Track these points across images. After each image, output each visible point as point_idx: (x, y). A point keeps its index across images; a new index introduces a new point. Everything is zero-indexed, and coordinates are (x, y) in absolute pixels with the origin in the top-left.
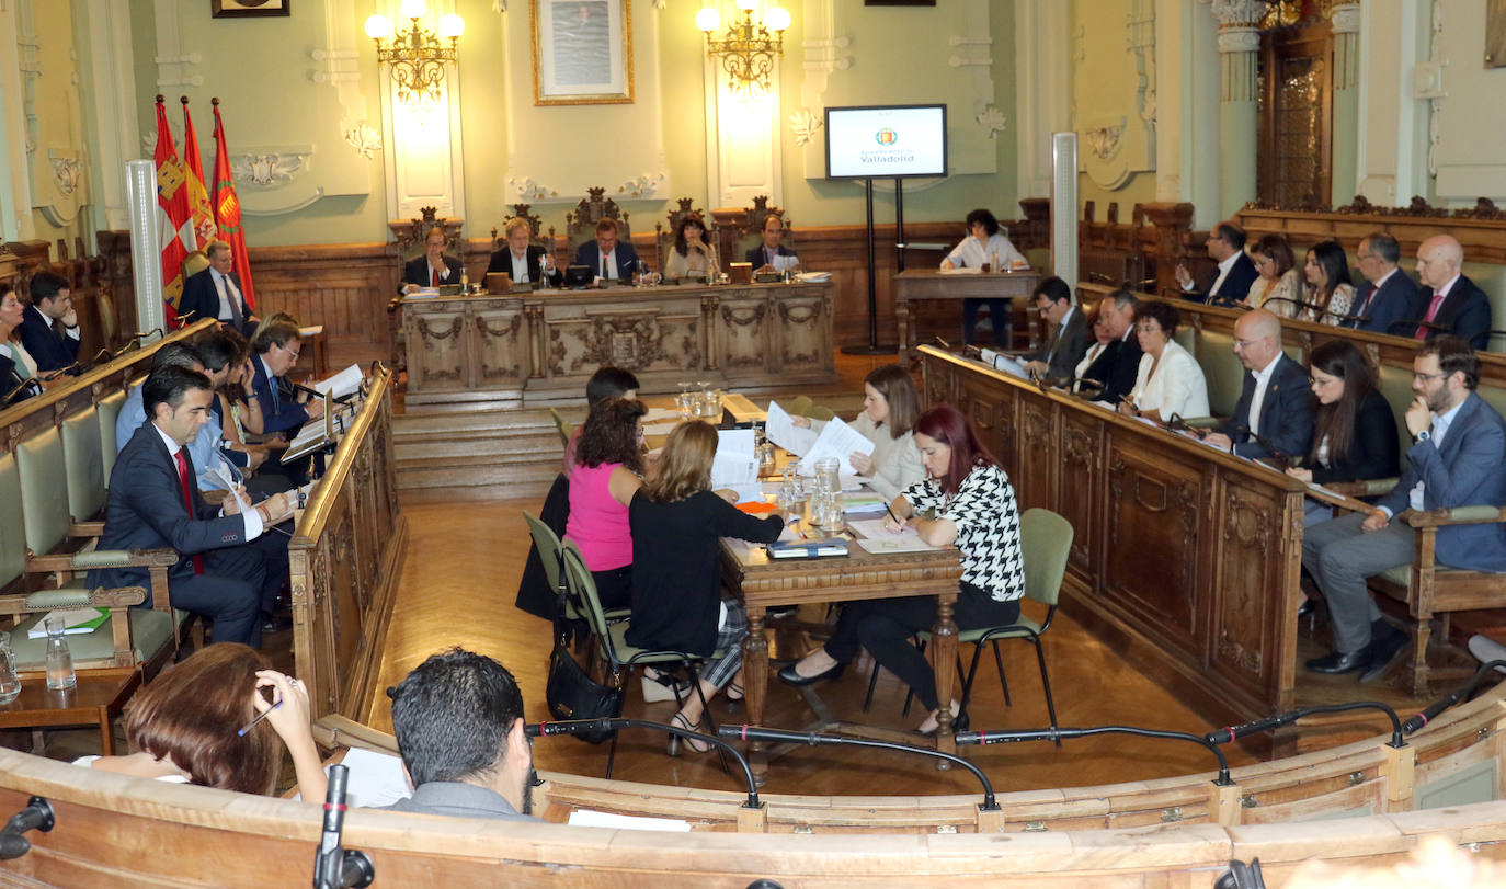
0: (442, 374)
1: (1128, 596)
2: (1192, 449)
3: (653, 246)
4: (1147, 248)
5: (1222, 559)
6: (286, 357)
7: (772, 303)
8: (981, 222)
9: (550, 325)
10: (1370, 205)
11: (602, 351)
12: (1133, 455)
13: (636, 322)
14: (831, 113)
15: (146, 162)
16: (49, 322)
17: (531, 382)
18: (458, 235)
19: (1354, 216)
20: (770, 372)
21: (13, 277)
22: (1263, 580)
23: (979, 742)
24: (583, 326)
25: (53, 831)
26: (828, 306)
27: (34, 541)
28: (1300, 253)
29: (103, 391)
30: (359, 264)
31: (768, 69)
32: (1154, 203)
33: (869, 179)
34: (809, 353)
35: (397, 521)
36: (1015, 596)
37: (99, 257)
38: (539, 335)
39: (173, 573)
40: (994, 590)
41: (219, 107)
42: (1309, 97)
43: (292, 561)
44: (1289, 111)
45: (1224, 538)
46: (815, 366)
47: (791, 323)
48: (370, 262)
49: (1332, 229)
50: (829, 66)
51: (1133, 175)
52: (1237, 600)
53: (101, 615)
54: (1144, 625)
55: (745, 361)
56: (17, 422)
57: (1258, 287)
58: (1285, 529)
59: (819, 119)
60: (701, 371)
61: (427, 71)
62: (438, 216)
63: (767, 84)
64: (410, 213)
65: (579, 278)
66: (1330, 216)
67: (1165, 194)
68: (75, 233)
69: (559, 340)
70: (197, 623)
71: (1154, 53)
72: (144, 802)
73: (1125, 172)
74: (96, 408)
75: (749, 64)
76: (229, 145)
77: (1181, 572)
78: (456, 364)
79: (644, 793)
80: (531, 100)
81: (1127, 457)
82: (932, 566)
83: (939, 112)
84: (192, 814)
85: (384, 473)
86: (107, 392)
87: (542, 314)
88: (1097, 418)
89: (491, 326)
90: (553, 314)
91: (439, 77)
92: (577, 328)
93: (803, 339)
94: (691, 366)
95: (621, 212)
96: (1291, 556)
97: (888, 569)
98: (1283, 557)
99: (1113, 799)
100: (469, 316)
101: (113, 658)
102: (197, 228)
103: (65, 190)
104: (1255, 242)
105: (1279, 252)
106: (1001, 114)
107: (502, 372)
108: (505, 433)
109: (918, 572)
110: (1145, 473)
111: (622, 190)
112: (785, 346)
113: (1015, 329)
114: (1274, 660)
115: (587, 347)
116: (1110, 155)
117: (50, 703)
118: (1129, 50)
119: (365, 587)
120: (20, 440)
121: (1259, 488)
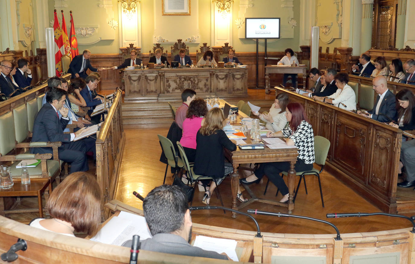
0: (135, 92)
1: (341, 162)
2: (365, 119)
3: (195, 57)
4: (338, 60)
5: (374, 153)
6: (94, 85)
7: (230, 74)
8: (290, 52)
9: (166, 78)
10: (411, 48)
11: (181, 86)
12: (344, 120)
13: (191, 78)
14: (247, 20)
15: (51, 28)
16: (23, 74)
17: (160, 94)
18: (140, 52)
19: (405, 52)
20: (229, 93)
21: (12, 60)
22: (387, 160)
23: (335, 217)
24: (176, 79)
25: (26, 251)
26: (246, 75)
27: (18, 139)
28: (388, 63)
29: (39, 93)
30: (111, 60)
31: (229, 6)
32: (341, 47)
33: (257, 39)
34: (240, 88)
35: (123, 134)
36: (312, 162)
37: (37, 56)
38: (163, 81)
39: (59, 149)
40: (305, 160)
41: (72, 13)
42: (388, 17)
43: (96, 147)
44: (382, 21)
45: (374, 146)
46: (241, 92)
47: (235, 79)
48: (114, 59)
49: (398, 55)
50: (247, 6)
51: (334, 39)
52: (378, 165)
53: (38, 161)
54: (346, 171)
55: (222, 90)
56: (13, 102)
57: (375, 72)
58: (396, 144)
59: (243, 21)
60: (209, 92)
61: (132, 4)
62: (134, 46)
63: (229, 11)
64: (126, 45)
65: (175, 65)
66: (398, 52)
67: (344, 45)
68: (30, 49)
69: (169, 83)
70: (66, 164)
71: (342, 4)
72: (61, 244)
73: (332, 38)
74: (37, 99)
75: (224, 5)
76: (74, 25)
77: (359, 156)
78: (139, 89)
79: (221, 231)
80: (161, 14)
81: (342, 121)
82: (289, 153)
83: (278, 20)
84: (79, 250)
85: (120, 120)
86: (40, 94)
87: (164, 75)
88: (332, 109)
89: (149, 78)
90: (167, 75)
91: (135, 6)
92: (174, 79)
93: (239, 84)
94: (206, 91)
95: (187, 47)
96: (397, 152)
97: (276, 153)
98: (395, 153)
99: (378, 237)
100: (143, 75)
101: (42, 175)
102: (65, 48)
103: (28, 36)
104: (375, 59)
105: (382, 62)
106: (295, 21)
107: (152, 91)
108: (154, 109)
109: (285, 154)
110: (348, 126)
111: (187, 40)
112: (233, 86)
113: (298, 83)
114: (391, 183)
115: (177, 85)
116: (327, 34)
117: (22, 188)
118: (334, 3)
119: (115, 154)
120: (14, 107)
121: (387, 131)
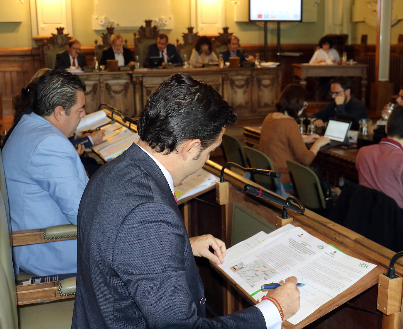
7: (254, 77)
9: (146, 87)
20: (252, 112)
26: (279, 79)
33: (266, 23)
34: (270, 103)
38: (139, 93)
47: (262, 88)
51: (399, 21)
62: (65, 32)
65: (156, 63)
73: (395, 20)
87: (141, 82)
89: (113, 88)
93: (267, 96)
100: (101, 83)
112: (259, 99)
